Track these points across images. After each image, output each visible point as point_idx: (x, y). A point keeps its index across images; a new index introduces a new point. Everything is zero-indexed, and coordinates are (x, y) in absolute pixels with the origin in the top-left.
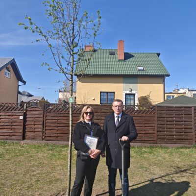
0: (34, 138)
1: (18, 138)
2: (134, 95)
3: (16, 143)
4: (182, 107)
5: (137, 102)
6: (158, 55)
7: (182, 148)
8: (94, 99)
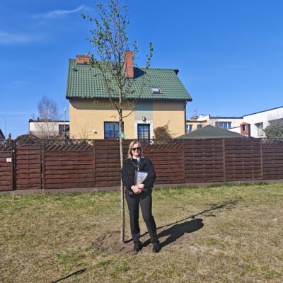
0: (30, 186)
1: (5, 187)
2: (149, 125)
3: (5, 195)
4: (211, 139)
5: (152, 135)
6: (177, 72)
7: (213, 186)
8: (96, 133)
